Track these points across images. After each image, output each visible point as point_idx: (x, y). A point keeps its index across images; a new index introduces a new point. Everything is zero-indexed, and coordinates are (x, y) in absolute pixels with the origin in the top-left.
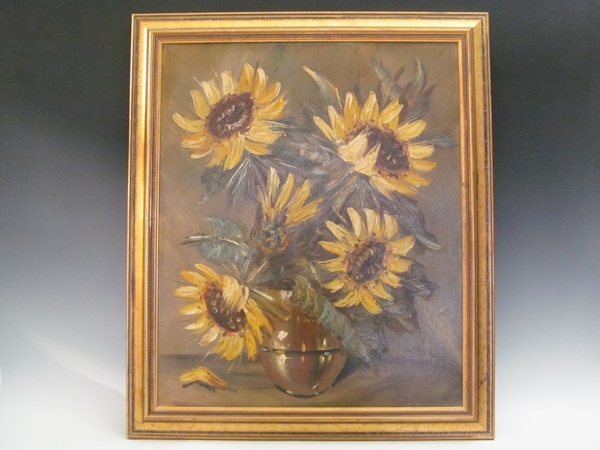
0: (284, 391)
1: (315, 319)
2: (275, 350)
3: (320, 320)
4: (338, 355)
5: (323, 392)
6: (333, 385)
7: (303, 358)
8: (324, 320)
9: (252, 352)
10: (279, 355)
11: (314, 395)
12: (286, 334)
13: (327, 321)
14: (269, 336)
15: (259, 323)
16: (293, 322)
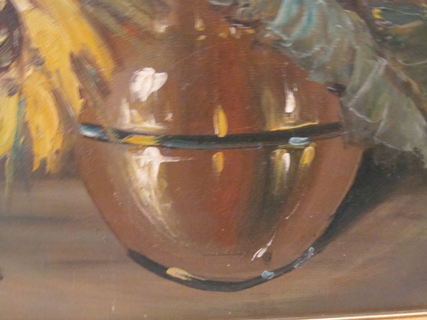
0: (160, 270)
1: (256, 24)
2: (123, 134)
3: (273, 29)
4: (335, 145)
5: (288, 269)
6: (322, 242)
7: (219, 160)
8: (287, 27)
9: (47, 144)
10: (138, 149)
11: (259, 280)
12: (161, 79)
13: (297, 32)
14: (104, 89)
15: (69, 46)
16: (182, 37)
